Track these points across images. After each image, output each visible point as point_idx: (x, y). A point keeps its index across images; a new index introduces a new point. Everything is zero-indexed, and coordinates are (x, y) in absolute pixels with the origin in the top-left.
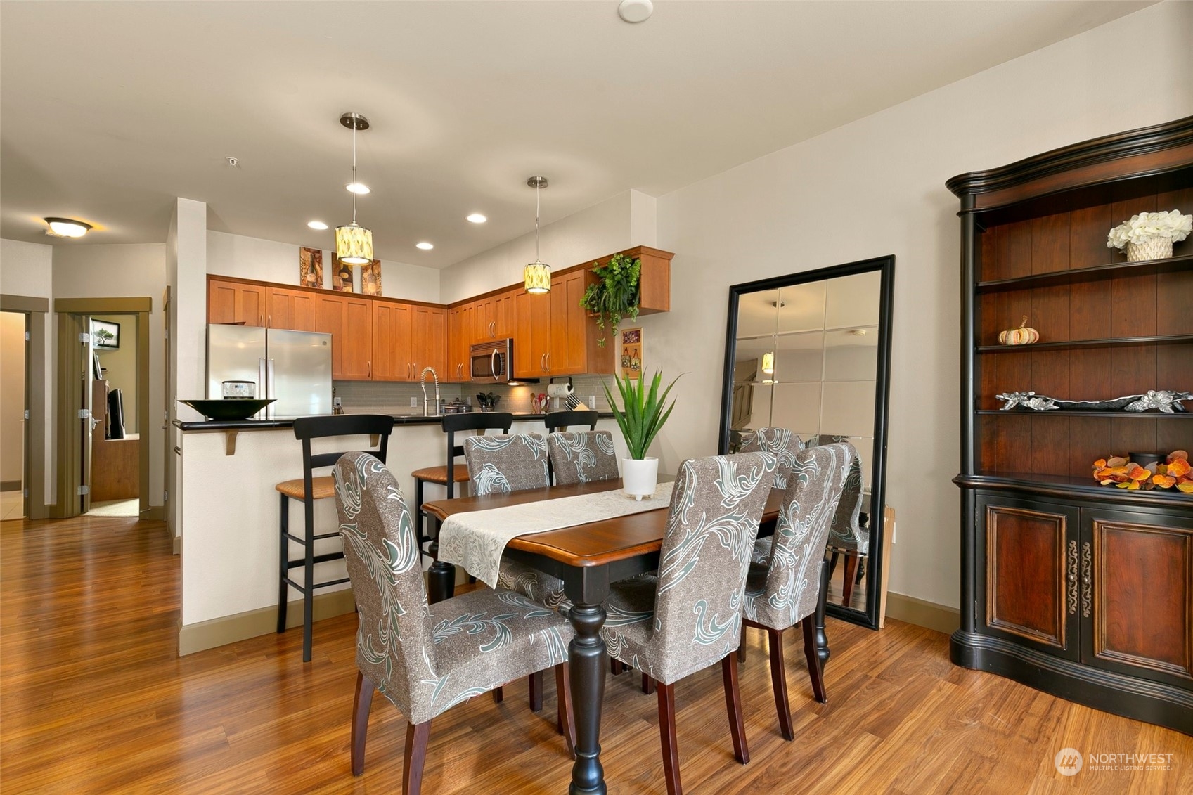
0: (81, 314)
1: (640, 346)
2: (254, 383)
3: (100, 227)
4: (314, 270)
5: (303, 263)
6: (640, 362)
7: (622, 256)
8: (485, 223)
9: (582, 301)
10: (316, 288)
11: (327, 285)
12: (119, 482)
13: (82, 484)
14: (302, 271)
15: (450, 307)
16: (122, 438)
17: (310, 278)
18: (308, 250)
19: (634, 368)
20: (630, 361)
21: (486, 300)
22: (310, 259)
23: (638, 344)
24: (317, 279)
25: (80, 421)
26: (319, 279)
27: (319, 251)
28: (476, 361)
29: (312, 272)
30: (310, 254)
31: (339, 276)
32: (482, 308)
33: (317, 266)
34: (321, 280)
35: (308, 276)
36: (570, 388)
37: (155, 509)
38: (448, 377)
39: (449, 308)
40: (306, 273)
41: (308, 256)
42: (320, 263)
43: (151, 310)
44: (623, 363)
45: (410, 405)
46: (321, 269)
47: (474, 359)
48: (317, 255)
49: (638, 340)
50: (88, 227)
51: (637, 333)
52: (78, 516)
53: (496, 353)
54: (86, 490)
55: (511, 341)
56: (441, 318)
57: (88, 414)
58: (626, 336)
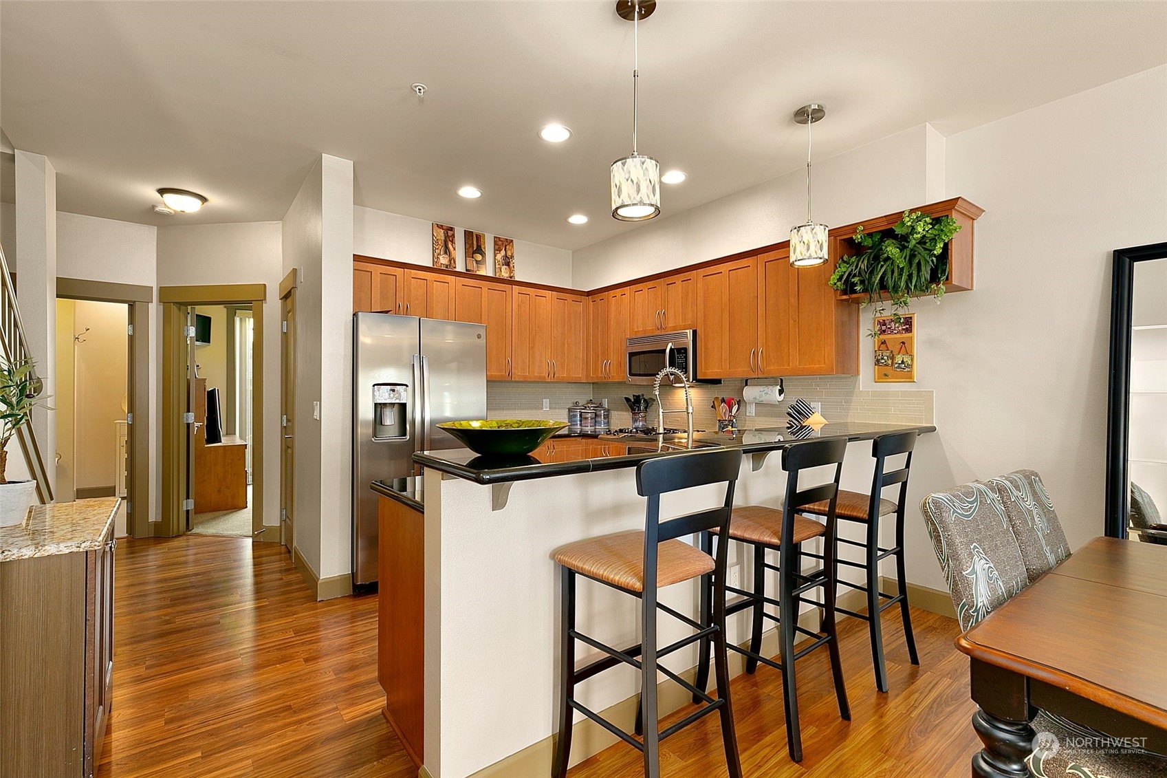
0: (186, 304)
1: (911, 338)
2: (407, 386)
3: (217, 200)
4: (447, 251)
5: (435, 242)
6: (912, 360)
7: (919, 213)
8: (684, 182)
9: (834, 278)
10: (449, 271)
11: (460, 267)
12: (219, 491)
13: (188, 498)
14: (434, 251)
15: (589, 293)
16: (221, 442)
17: (444, 260)
18: (440, 227)
19: (899, 367)
20: (893, 358)
21: (650, 284)
22: (443, 238)
23: (908, 335)
24: (450, 261)
25: (186, 425)
26: (452, 261)
27: (452, 228)
28: (633, 358)
29: (446, 253)
30: (442, 231)
31: (473, 258)
32: (643, 296)
33: (450, 246)
34: (455, 262)
35: (441, 257)
36: (781, 392)
37: (270, 529)
38: (588, 375)
39: (588, 296)
40: (439, 254)
41: (441, 234)
42: (453, 242)
43: (265, 299)
44: (878, 361)
45: (543, 409)
46: (454, 249)
47: (631, 355)
48: (450, 233)
49: (909, 330)
50: (204, 199)
51: (908, 322)
52: (184, 534)
53: (671, 349)
54: (190, 504)
55: (695, 333)
56: (580, 307)
57: (191, 417)
58: (885, 325)
